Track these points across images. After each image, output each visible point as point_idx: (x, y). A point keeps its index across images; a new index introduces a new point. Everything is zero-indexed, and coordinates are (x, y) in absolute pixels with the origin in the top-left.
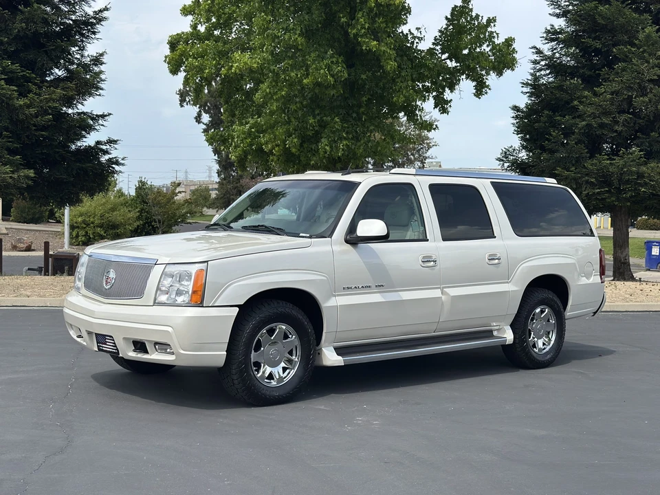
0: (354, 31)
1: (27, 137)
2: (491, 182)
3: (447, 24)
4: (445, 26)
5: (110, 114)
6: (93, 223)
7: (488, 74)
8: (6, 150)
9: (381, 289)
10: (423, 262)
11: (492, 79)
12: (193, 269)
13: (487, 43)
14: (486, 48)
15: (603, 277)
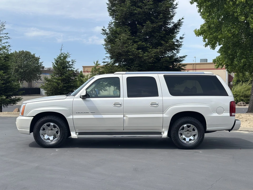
2: (164, 75)
6: (239, 95)
9: (93, 114)
10: (114, 105)
15: (233, 114)
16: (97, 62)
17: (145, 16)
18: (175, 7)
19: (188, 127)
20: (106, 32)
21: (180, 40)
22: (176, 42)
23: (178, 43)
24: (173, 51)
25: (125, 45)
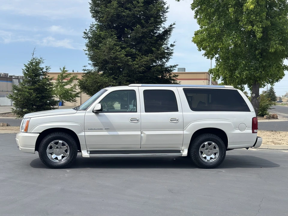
2: (183, 88)
9: (108, 130)
10: (131, 120)
15: (255, 130)
16: (64, 68)
17: (134, 19)
18: (165, 10)
19: (209, 144)
20: (89, 35)
21: (171, 48)
22: (166, 49)
23: (168, 51)
24: (163, 59)
25: (112, 51)
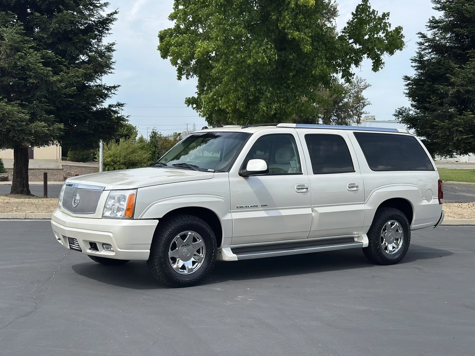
0: (283, 25)
1: (60, 102)
2: (354, 133)
3: (353, 18)
4: (351, 19)
5: (119, 86)
6: (119, 162)
7: (382, 53)
8: (45, 111)
9: (265, 208)
10: (298, 189)
11: (385, 57)
12: (127, 194)
13: (382, 31)
14: (381, 35)
15: (441, 200)
25: (19, 53)
